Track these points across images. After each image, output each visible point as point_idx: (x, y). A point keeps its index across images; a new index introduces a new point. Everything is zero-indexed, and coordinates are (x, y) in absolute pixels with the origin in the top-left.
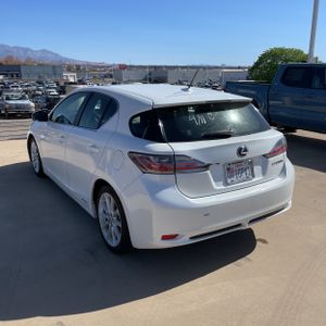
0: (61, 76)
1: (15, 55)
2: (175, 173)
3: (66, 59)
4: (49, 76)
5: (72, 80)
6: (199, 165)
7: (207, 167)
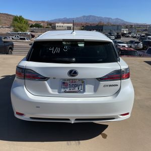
0: (121, 30)
1: (102, 21)
2: (25, 79)
3: (127, 22)
4: (114, 30)
5: (125, 32)
6: (40, 77)
7: (45, 79)
